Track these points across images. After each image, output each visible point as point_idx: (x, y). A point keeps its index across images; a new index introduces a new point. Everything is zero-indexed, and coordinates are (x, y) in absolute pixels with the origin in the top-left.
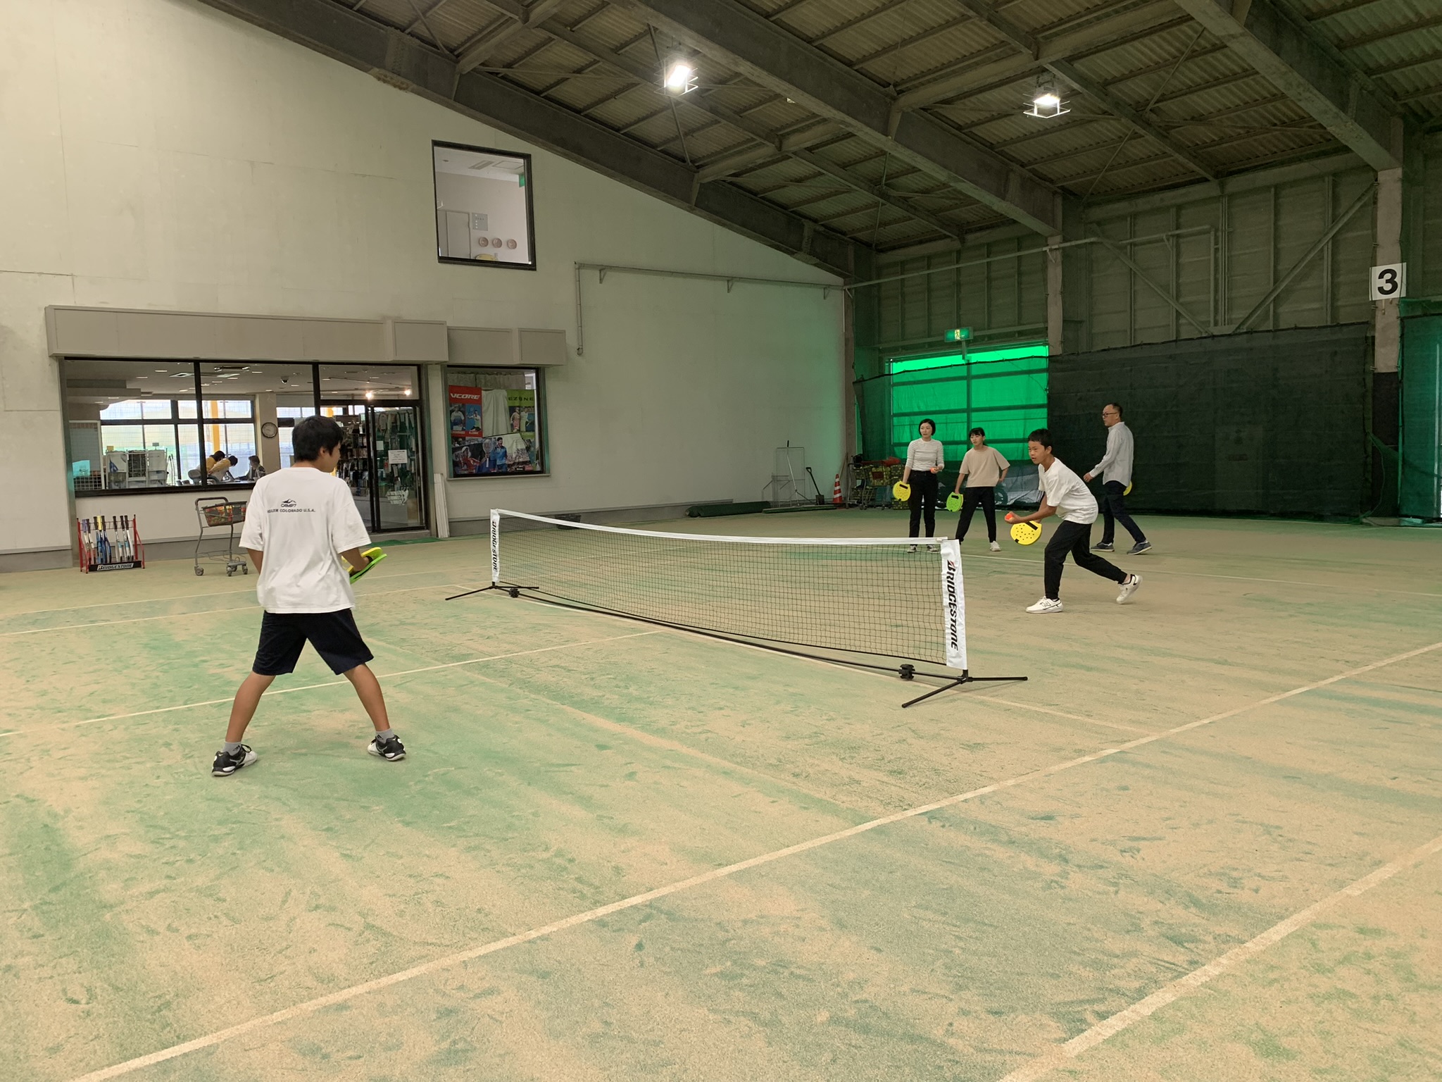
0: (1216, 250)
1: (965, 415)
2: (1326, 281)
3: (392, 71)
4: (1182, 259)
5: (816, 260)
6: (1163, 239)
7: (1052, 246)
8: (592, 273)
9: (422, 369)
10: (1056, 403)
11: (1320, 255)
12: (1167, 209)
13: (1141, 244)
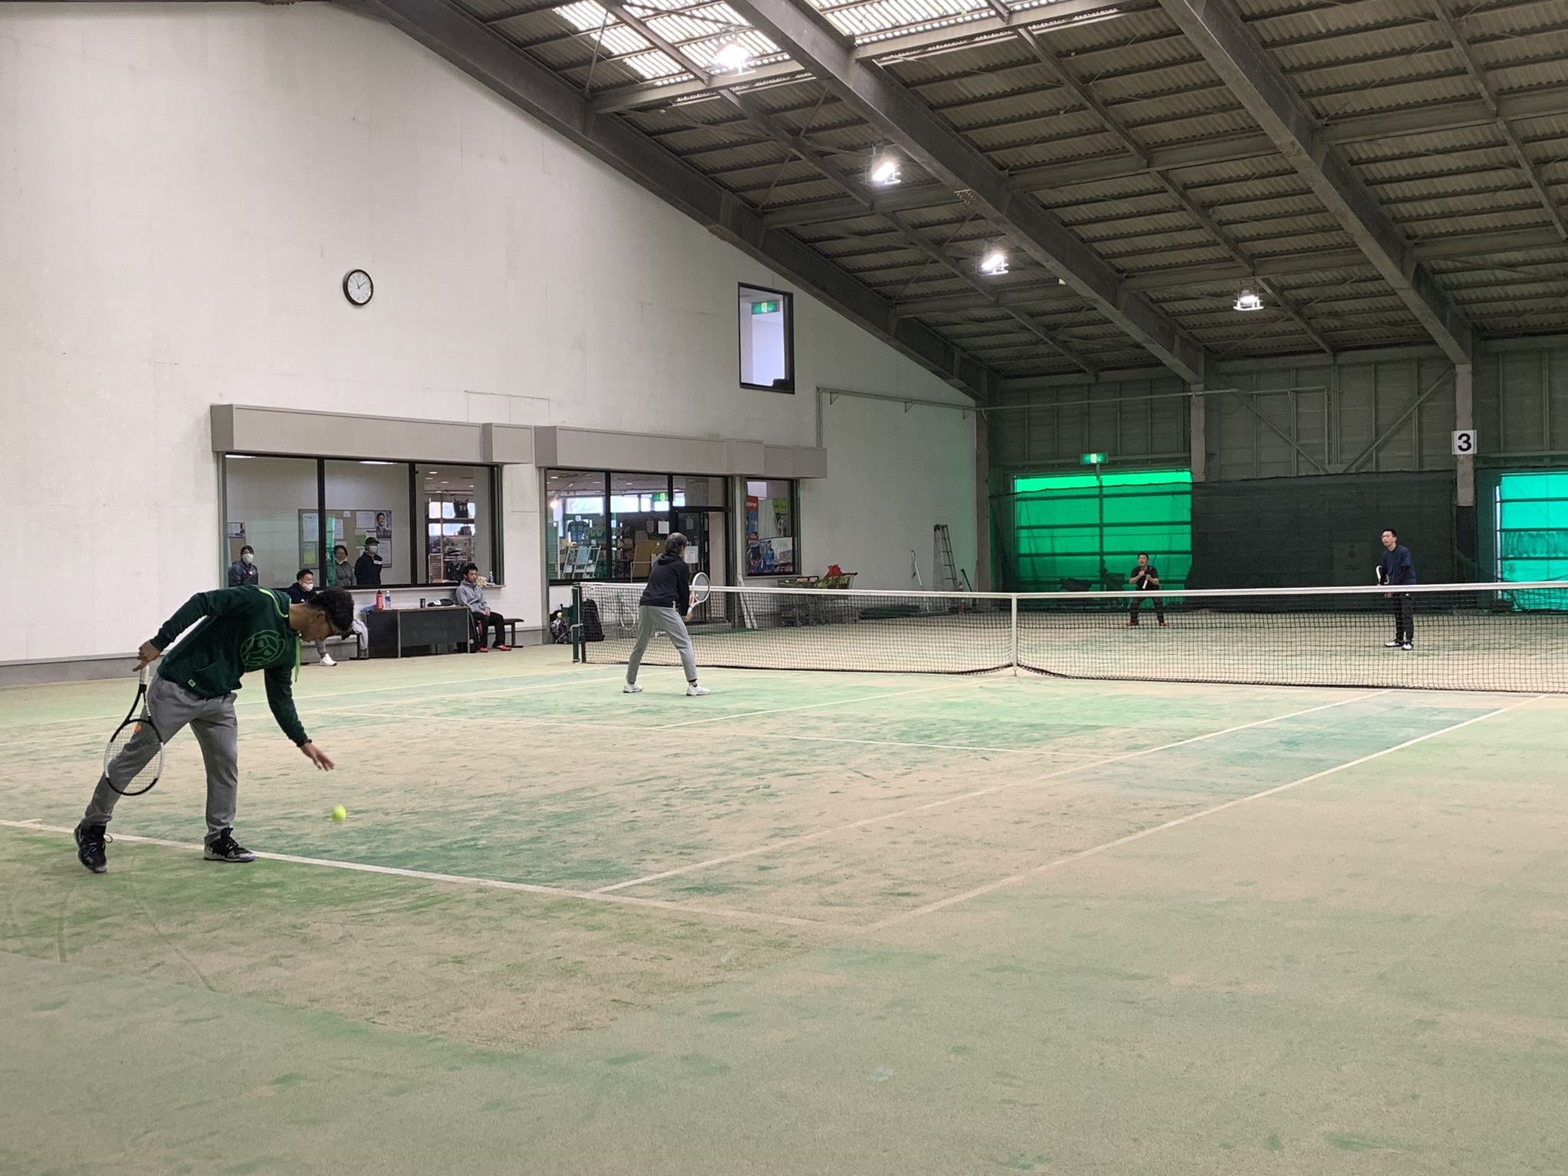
0: (1329, 405)
1: (1097, 530)
2: (1415, 436)
3: (727, 226)
4: (1300, 410)
5: (964, 385)
6: (1286, 393)
7: (1197, 392)
8: (826, 396)
9: (730, 479)
10: (1198, 521)
11: (1410, 418)
12: (1287, 370)
13: (1265, 395)
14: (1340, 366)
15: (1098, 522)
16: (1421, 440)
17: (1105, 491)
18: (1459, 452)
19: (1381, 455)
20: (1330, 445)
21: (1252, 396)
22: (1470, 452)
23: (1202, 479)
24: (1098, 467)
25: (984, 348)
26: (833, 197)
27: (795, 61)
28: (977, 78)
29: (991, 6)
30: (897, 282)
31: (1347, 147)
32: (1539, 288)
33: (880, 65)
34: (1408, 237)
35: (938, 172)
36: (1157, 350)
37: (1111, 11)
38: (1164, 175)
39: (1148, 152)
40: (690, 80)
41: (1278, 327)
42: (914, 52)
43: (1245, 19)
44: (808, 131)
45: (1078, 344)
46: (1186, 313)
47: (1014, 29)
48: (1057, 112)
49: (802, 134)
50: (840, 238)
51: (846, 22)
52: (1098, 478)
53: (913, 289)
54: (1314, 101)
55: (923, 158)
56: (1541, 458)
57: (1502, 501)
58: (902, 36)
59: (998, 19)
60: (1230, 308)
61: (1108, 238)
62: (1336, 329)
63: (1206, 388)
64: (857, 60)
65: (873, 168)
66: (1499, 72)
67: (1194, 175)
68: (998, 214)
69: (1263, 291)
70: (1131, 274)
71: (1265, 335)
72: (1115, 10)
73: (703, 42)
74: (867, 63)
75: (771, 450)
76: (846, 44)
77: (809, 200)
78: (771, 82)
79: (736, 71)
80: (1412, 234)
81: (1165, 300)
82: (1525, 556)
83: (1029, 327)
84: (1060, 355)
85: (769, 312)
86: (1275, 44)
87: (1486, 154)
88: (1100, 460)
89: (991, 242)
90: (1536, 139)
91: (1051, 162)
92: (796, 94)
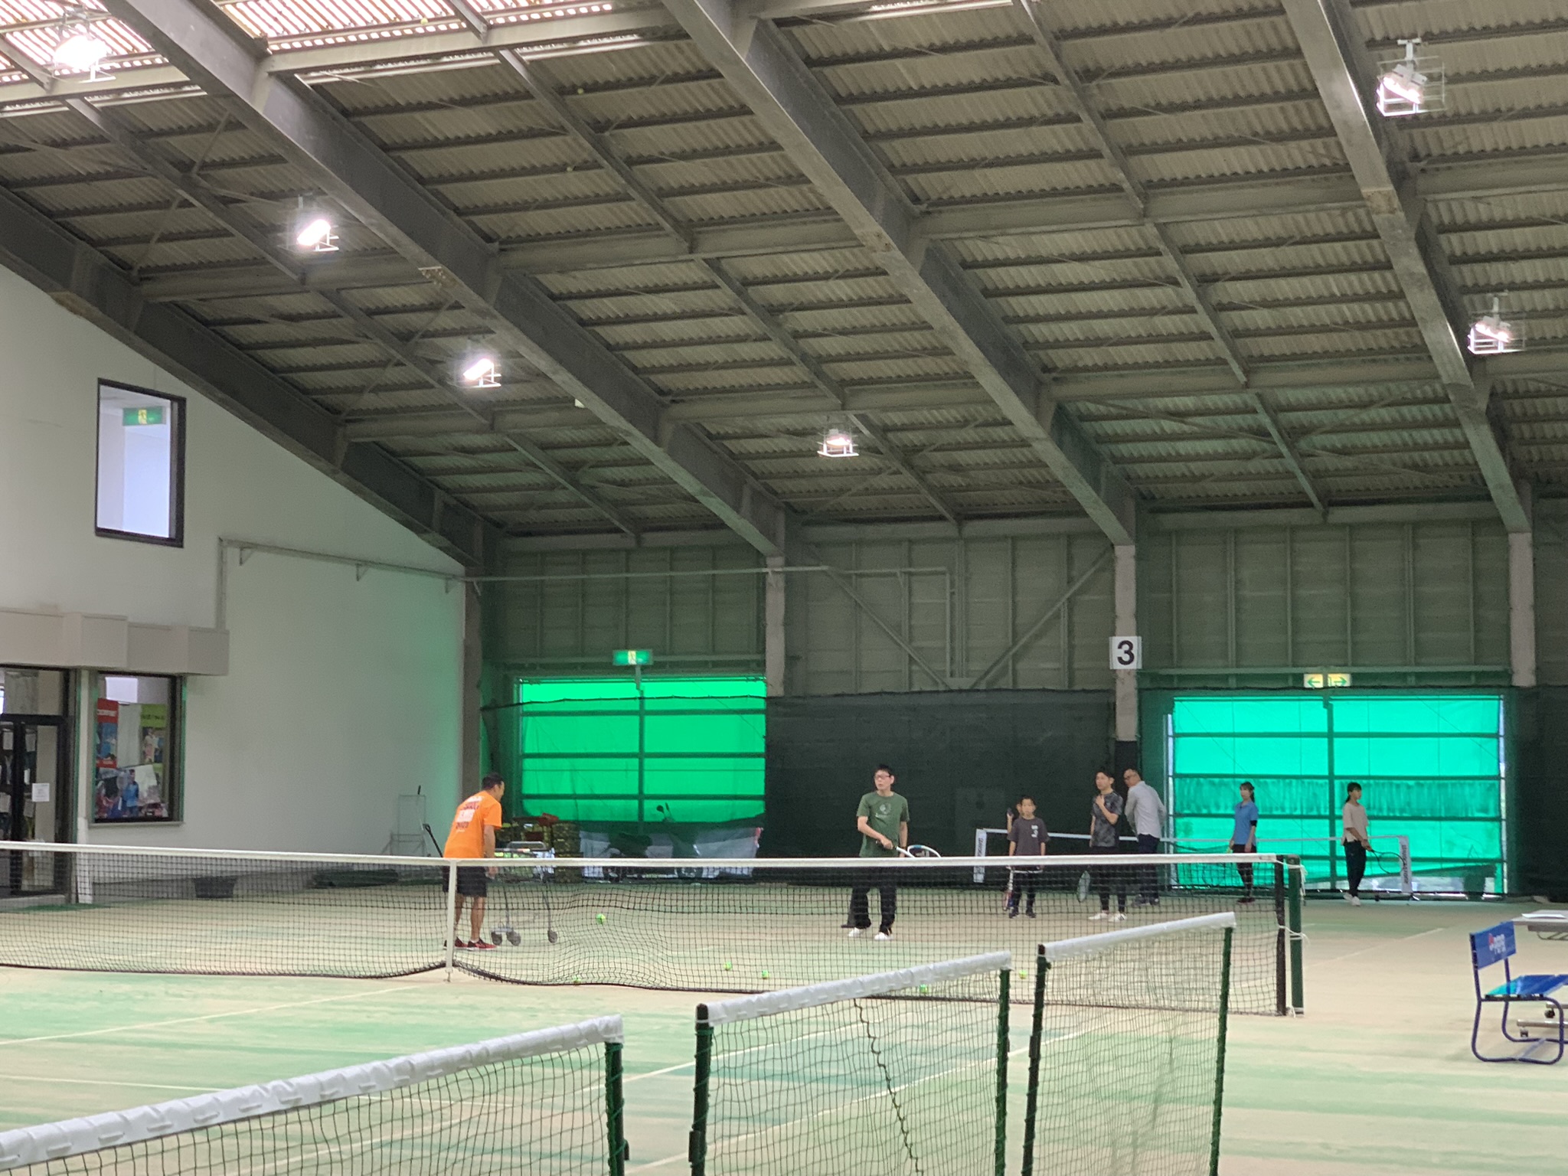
0: (952, 594)
1: (636, 761)
2: (1063, 641)
3: (80, 295)
4: (916, 600)
5: (447, 543)
6: (895, 575)
7: (775, 569)
8: (232, 554)
9: (72, 675)
10: (775, 753)
11: (1057, 616)
12: (900, 542)
13: (868, 576)
14: (968, 541)
15: (636, 750)
16: (1071, 647)
17: (649, 705)
18: (1117, 666)
19: (1020, 666)
20: (953, 649)
21: (849, 576)
22: (1133, 666)
23: (779, 691)
24: (638, 670)
25: (477, 490)
26: (245, 263)
27: (174, 69)
28: (447, 112)
29: (459, 15)
30: (347, 390)
31: (957, 243)
32: (1218, 446)
33: (306, 83)
34: (1046, 369)
35: (394, 240)
36: (717, 506)
37: (629, 38)
38: (714, 264)
39: (691, 232)
40: (23, 82)
41: (884, 481)
42: (356, 70)
43: (809, 62)
44: (205, 165)
45: (609, 491)
46: (758, 456)
47: (495, 50)
48: (562, 169)
49: (195, 169)
50: (259, 322)
51: (252, 21)
52: (638, 688)
53: (369, 401)
54: (910, 179)
55: (371, 218)
56: (1226, 677)
57: (1176, 736)
58: (337, 45)
59: (472, 35)
60: (813, 453)
61: (645, 346)
62: (960, 489)
63: (788, 563)
64: (271, 74)
65: (297, 227)
66: (1144, 158)
67: (756, 267)
68: (482, 304)
69: (856, 431)
70: (678, 397)
71: (867, 491)
72: (635, 37)
73: (42, 29)
74: (286, 78)
75: (140, 632)
76: (256, 50)
77: (211, 265)
78: (146, 93)
79: (87, 75)
80: (1050, 366)
81: (727, 437)
82: (1204, 811)
83: (538, 463)
84: (585, 505)
85: (149, 423)
86: (852, 99)
87: (1136, 265)
88: (641, 660)
89: (477, 341)
90: (1199, 249)
91: (559, 236)
92: (185, 113)
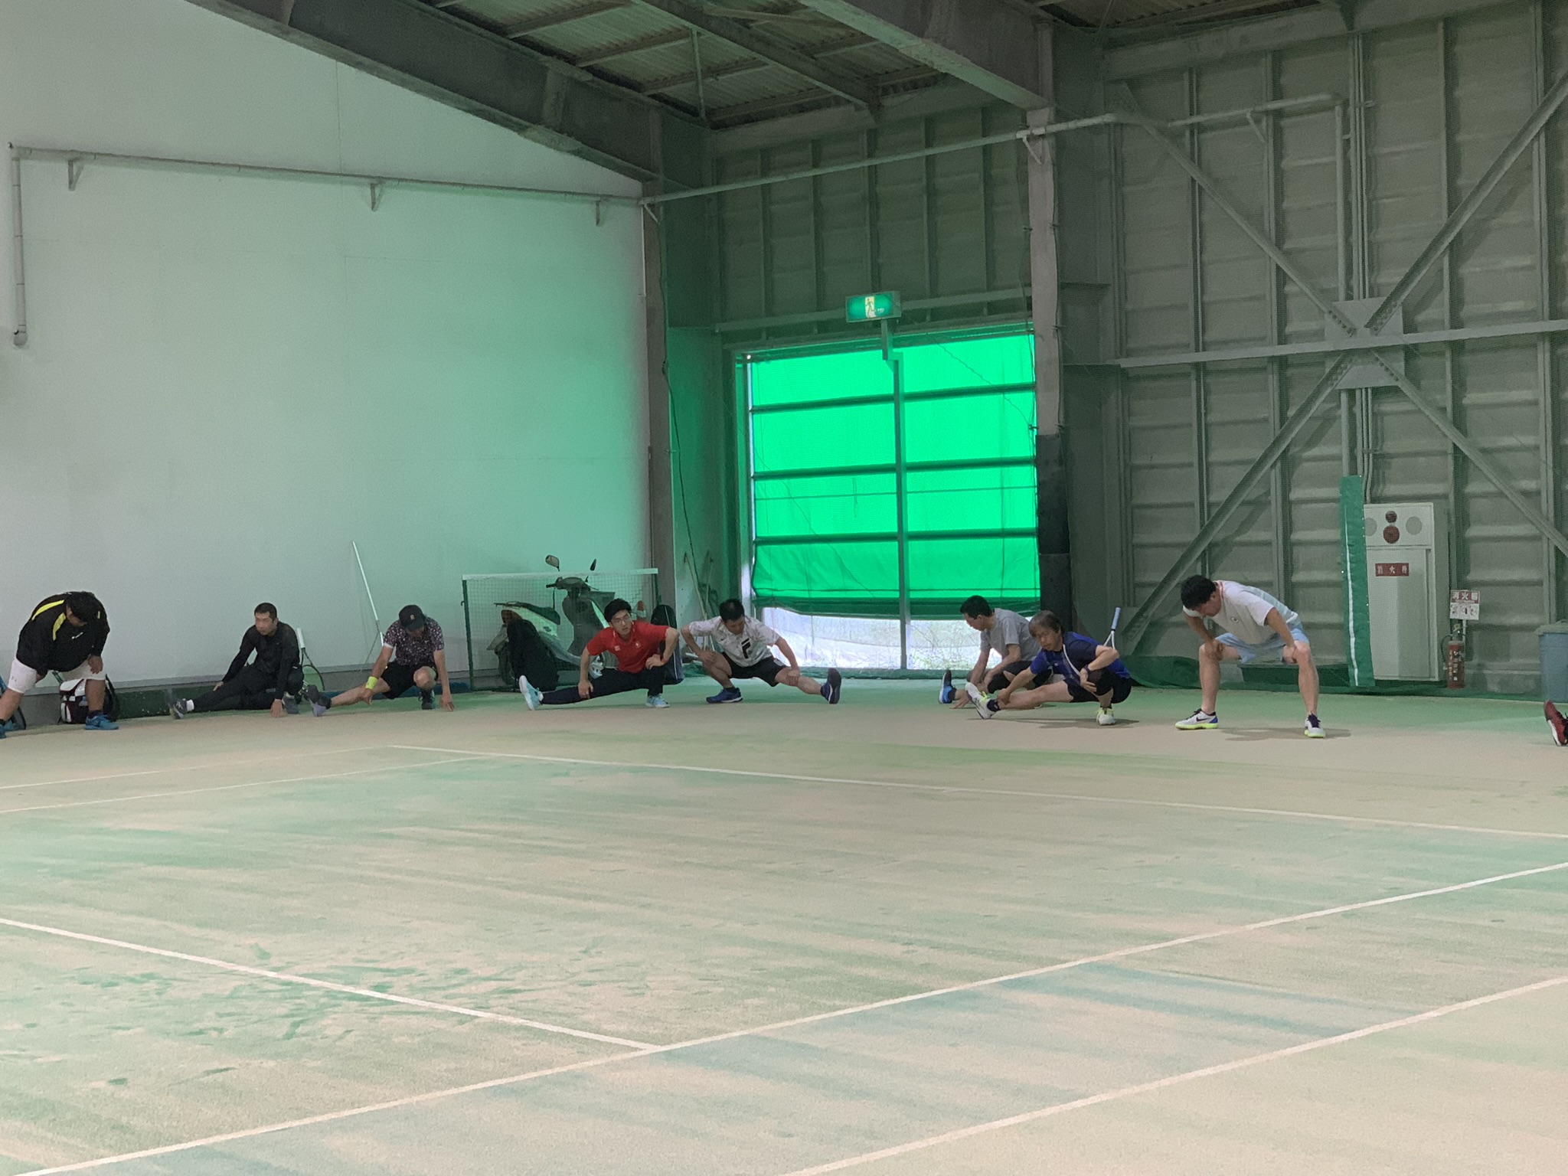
0: (1347, 143)
1: (893, 477)
4: (1285, 164)
6: (1254, 119)
7: (1034, 131)
13: (1212, 127)
15: (891, 460)
16: (1554, 222)
17: (908, 385)
24: (884, 325)
52: (887, 356)
63: (1060, 116)
88: (881, 310)
